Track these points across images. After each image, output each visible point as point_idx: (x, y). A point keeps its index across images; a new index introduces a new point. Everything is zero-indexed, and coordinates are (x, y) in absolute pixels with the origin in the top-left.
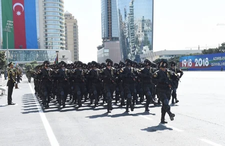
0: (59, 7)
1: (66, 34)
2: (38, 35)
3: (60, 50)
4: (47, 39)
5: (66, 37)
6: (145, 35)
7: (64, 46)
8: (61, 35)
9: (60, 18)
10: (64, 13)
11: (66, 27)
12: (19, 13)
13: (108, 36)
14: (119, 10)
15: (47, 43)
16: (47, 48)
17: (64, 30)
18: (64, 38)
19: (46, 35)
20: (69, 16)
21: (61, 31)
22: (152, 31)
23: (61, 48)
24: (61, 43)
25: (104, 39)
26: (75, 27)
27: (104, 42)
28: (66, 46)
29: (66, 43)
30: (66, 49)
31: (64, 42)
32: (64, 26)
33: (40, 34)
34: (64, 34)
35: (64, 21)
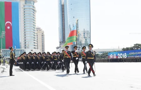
0: (33, 23)
1: (37, 39)
2: (20, 41)
3: (34, 50)
4: (25, 43)
5: (37, 41)
6: (86, 40)
7: (36, 47)
8: (34, 40)
9: (34, 30)
10: (36, 27)
11: (37, 36)
12: (9, 28)
13: (63, 41)
14: (70, 25)
15: (25, 45)
16: (25, 48)
17: (36, 37)
18: (36, 42)
19: (25, 40)
20: (39, 29)
21: (34, 38)
22: (90, 37)
23: (34, 48)
24: (34, 45)
25: (60, 42)
26: (43, 35)
27: (60, 44)
28: (37, 47)
29: (37, 45)
30: (37, 49)
31: (36, 44)
32: (36, 35)
33: (21, 40)
34: (36, 39)
35: (36, 32)
